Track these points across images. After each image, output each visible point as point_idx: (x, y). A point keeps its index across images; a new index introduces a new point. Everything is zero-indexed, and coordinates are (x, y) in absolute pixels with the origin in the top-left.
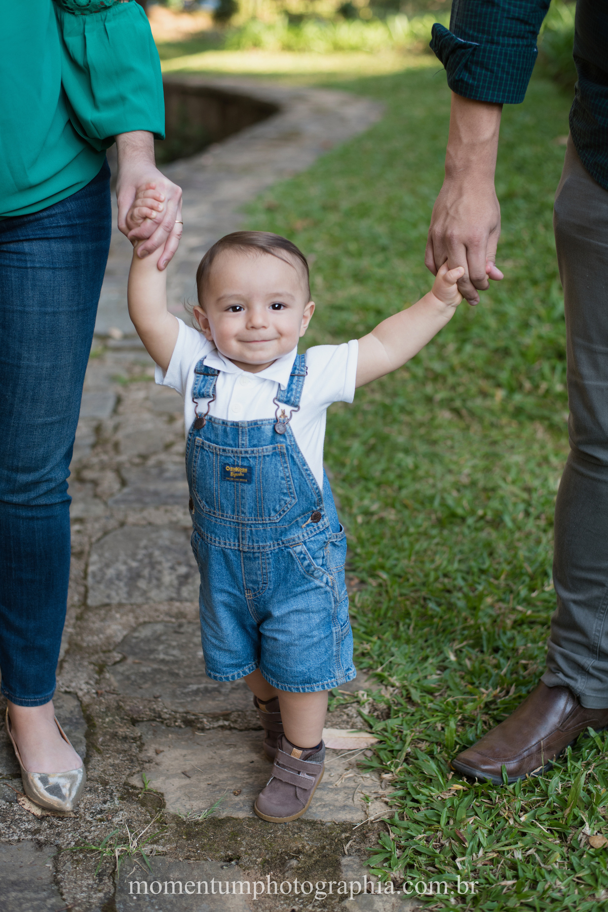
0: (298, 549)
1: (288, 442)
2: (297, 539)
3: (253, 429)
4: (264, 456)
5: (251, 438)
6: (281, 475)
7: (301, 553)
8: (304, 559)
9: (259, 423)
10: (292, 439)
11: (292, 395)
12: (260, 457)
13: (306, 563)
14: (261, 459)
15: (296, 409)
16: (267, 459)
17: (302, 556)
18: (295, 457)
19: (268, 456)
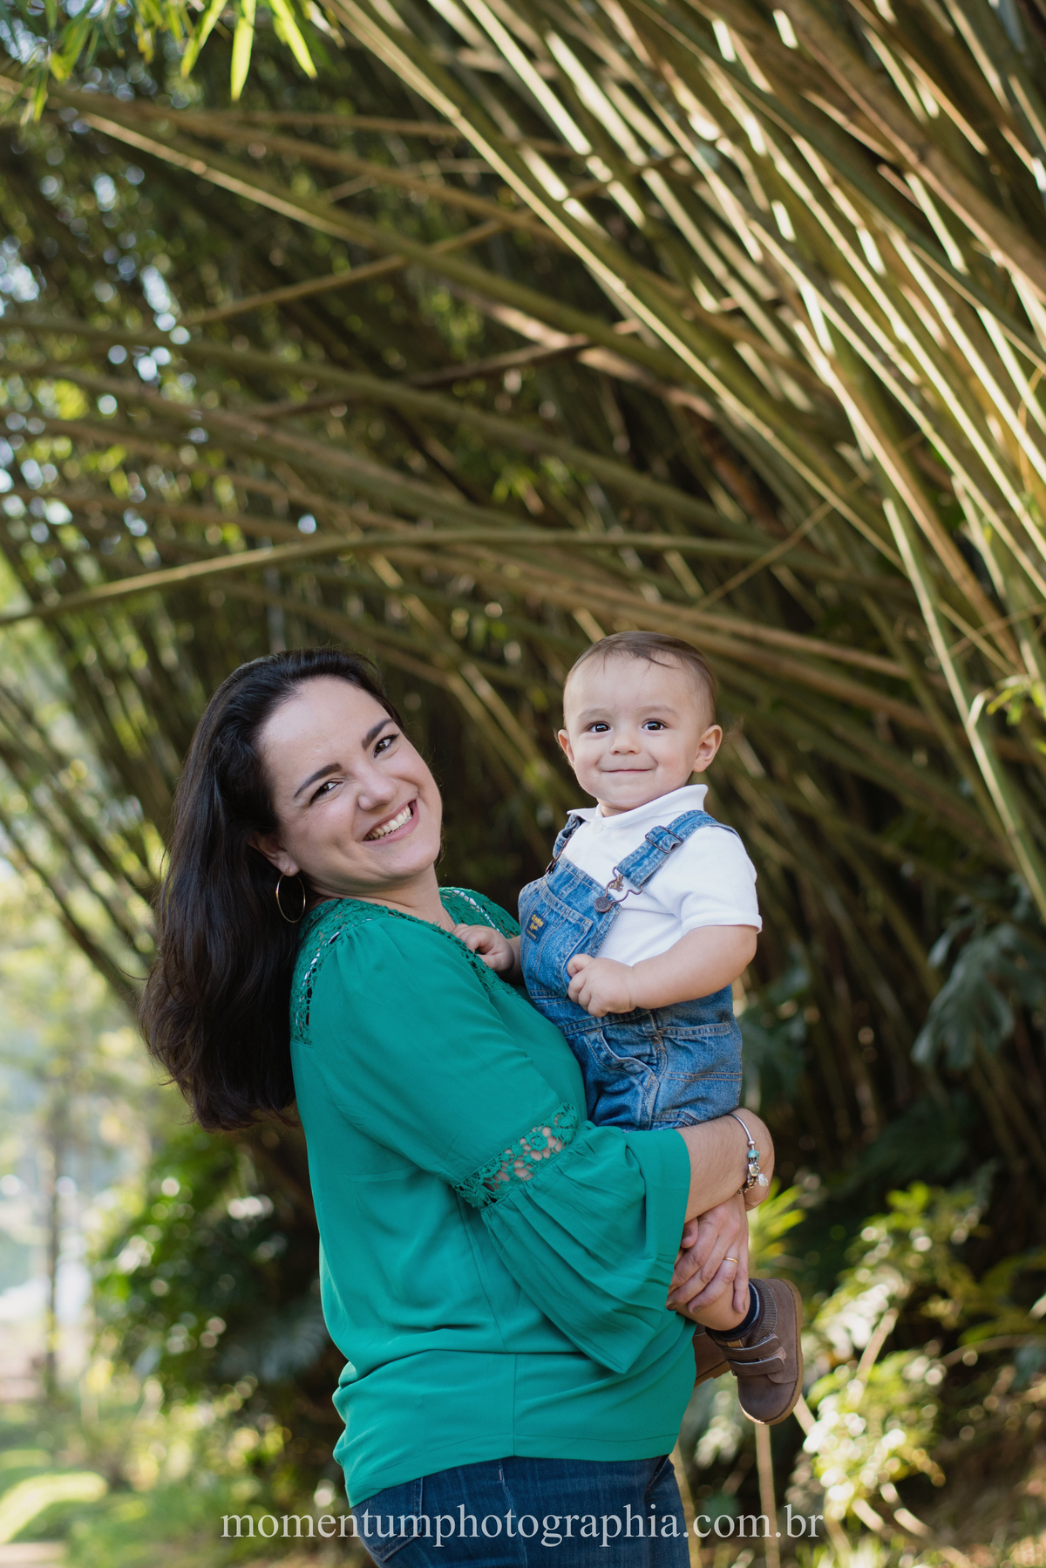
0: (593, 1036)
1: (598, 926)
2: (593, 1022)
3: (584, 886)
4: (567, 920)
5: (574, 894)
6: (562, 950)
7: (595, 1041)
8: (600, 1049)
9: (594, 885)
10: (605, 928)
11: (635, 870)
12: (562, 918)
13: (603, 1054)
14: (561, 922)
15: (637, 890)
16: (567, 925)
17: (597, 1045)
18: (589, 946)
19: (570, 923)
